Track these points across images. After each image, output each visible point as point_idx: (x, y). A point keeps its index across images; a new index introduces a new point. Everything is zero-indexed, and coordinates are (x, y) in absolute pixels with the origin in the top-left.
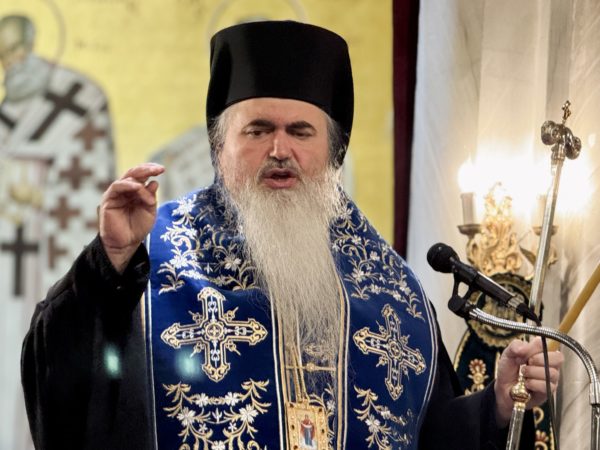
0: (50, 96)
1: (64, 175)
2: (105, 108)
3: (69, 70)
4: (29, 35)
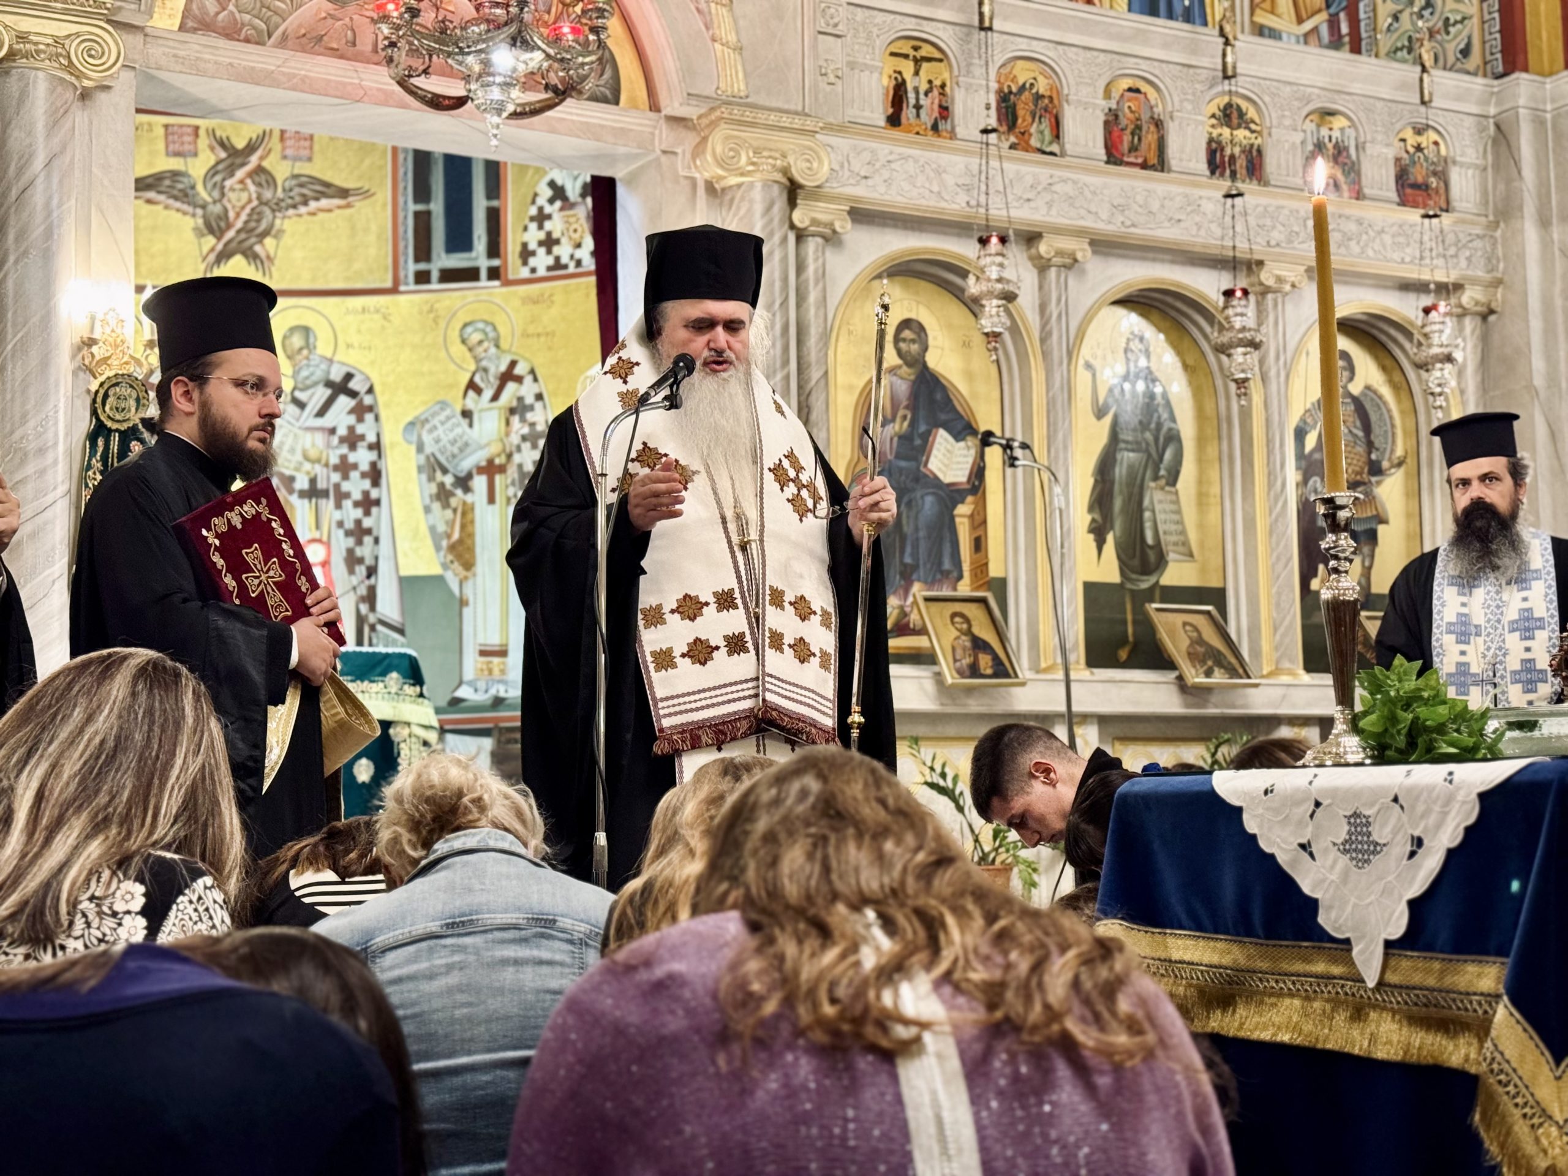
0: (329, 384)
1: (342, 440)
2: (370, 391)
3: (343, 364)
4: (311, 340)
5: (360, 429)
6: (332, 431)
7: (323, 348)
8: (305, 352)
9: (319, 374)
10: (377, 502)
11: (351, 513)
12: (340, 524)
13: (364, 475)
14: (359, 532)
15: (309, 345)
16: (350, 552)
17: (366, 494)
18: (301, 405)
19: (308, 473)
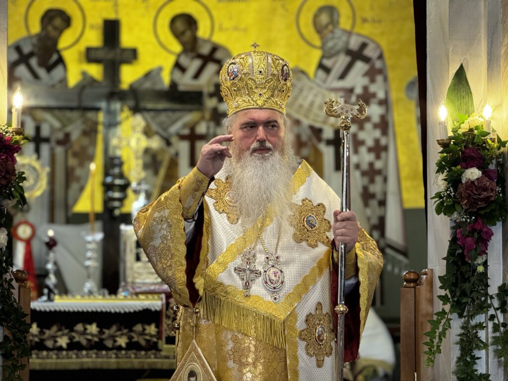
0: (349, 52)
1: (359, 98)
2: (381, 57)
3: (359, 35)
4: (335, 17)
5: (373, 88)
6: (351, 91)
7: (345, 23)
8: (330, 27)
9: (340, 44)
10: (386, 148)
11: (366, 157)
12: (357, 166)
13: (376, 126)
14: (371, 173)
15: (334, 21)
16: (365, 189)
17: (377, 141)
18: (327, 70)
19: (332, 125)
